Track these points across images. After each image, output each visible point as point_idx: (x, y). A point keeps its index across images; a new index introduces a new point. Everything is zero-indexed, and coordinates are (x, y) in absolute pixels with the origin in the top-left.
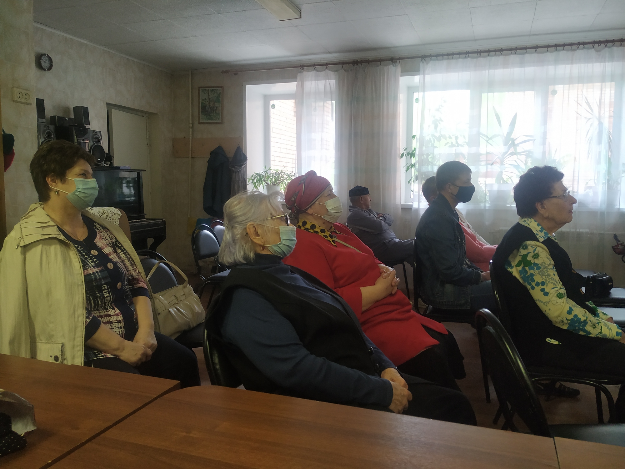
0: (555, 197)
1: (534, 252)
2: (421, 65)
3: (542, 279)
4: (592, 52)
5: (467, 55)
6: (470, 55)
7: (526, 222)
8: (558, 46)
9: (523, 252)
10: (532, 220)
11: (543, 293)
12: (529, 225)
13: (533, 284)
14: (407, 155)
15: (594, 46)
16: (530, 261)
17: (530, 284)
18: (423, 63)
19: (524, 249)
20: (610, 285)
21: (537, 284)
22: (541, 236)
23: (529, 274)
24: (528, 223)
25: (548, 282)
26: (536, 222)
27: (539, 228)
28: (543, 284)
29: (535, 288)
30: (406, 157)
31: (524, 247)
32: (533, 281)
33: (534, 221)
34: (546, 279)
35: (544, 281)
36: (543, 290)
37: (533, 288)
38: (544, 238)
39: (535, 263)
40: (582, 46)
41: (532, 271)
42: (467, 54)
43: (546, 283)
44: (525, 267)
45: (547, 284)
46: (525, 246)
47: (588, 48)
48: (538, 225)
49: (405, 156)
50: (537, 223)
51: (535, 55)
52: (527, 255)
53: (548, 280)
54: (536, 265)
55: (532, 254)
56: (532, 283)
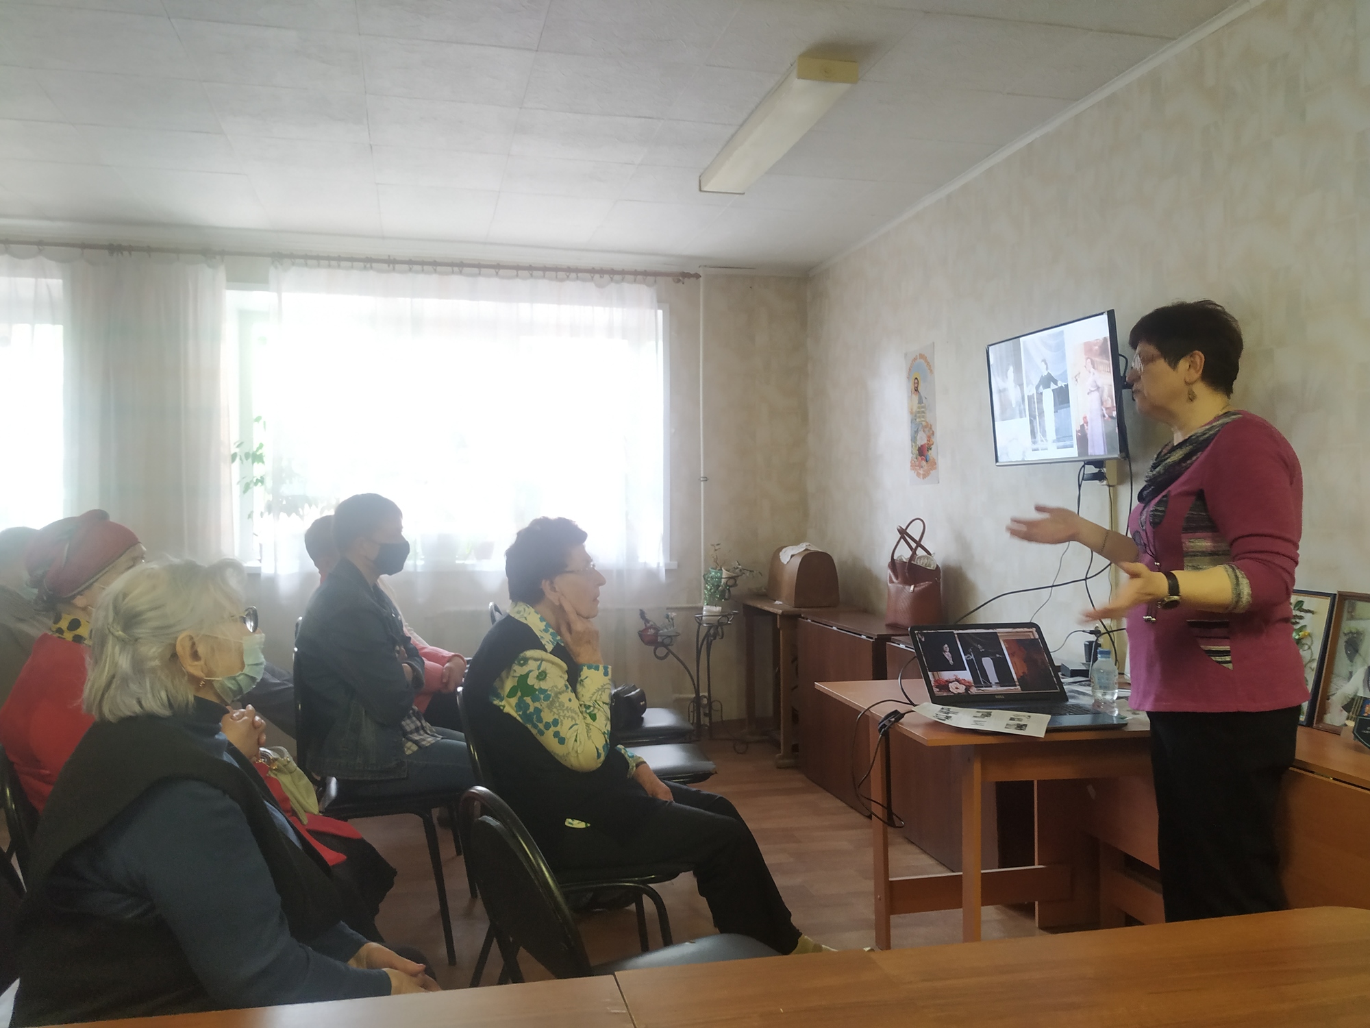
0: (572, 572)
1: (538, 670)
2: (272, 272)
3: (553, 715)
4: (590, 287)
5: (368, 265)
6: (374, 265)
7: (522, 614)
8: (535, 270)
9: (519, 670)
10: (532, 610)
11: (557, 740)
12: (526, 618)
13: (541, 726)
14: (243, 458)
15: (592, 277)
16: (533, 685)
17: (535, 726)
18: (276, 268)
19: (522, 665)
20: (643, 705)
21: (547, 726)
22: (547, 640)
23: (532, 709)
24: (525, 616)
25: (562, 718)
26: (538, 614)
27: (542, 625)
28: (556, 722)
29: (544, 733)
30: (242, 463)
31: (522, 662)
32: (540, 720)
33: (536, 612)
34: (558, 714)
35: (557, 717)
36: (556, 734)
37: (542, 733)
38: (553, 643)
39: (541, 688)
40: (573, 275)
41: (537, 704)
42: (368, 262)
43: (560, 720)
44: (525, 698)
45: (562, 721)
46: (522, 659)
47: (584, 280)
48: (542, 619)
49: (241, 459)
50: (539, 616)
51: (495, 282)
52: (527, 675)
53: (562, 714)
54: (543, 691)
55: (536, 673)
56: (539, 724)
